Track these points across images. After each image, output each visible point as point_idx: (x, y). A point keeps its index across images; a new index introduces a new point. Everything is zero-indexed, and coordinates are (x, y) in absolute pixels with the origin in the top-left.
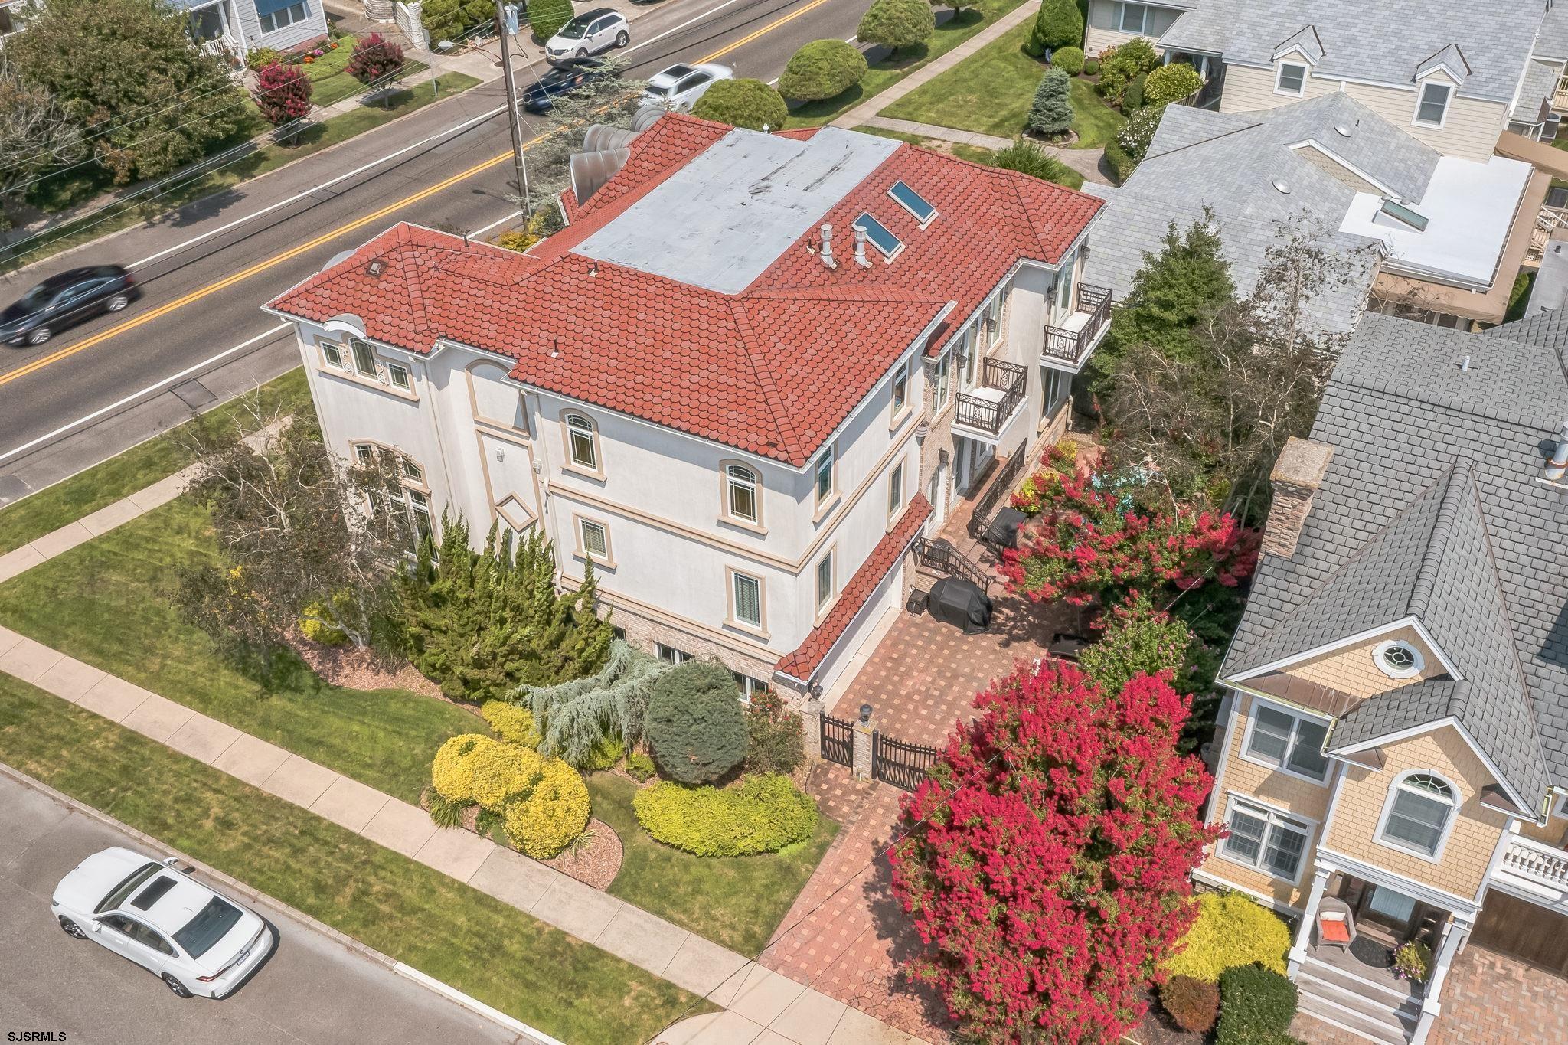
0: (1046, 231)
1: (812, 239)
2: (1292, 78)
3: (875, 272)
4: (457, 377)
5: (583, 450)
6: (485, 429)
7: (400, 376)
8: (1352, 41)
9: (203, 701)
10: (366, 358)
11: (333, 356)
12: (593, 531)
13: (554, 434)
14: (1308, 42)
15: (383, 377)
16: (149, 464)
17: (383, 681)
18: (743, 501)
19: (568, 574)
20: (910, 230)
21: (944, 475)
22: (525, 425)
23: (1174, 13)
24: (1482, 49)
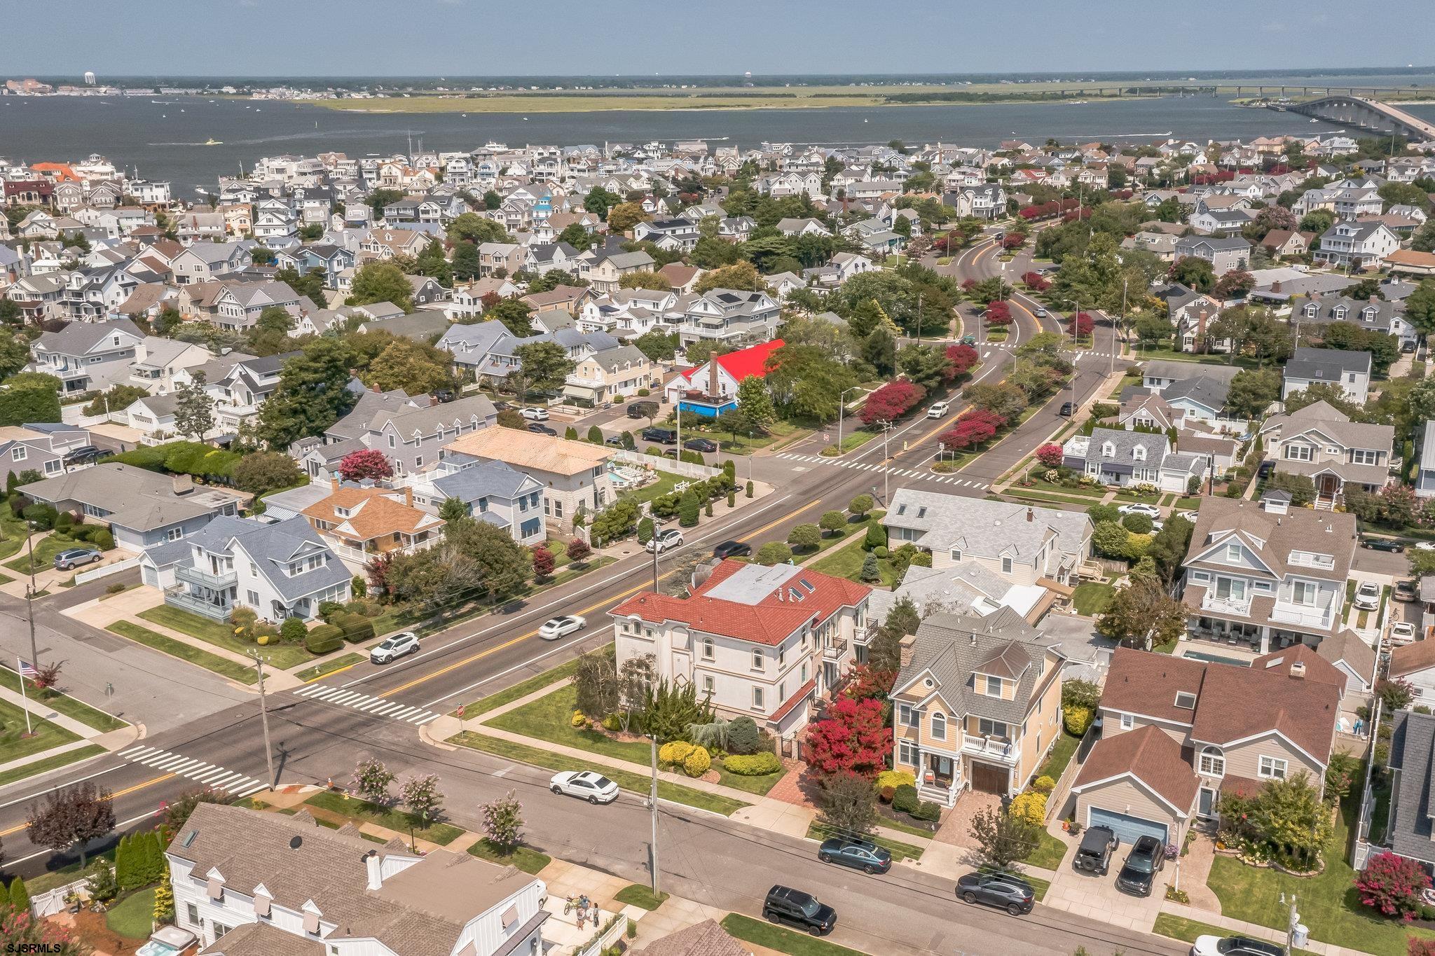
0: (851, 596)
1: (776, 592)
2: (956, 556)
3: (796, 603)
4: (668, 633)
5: (709, 651)
6: (675, 650)
7: (649, 633)
8: (977, 542)
9: (576, 746)
10: (638, 626)
11: (626, 629)
12: (709, 680)
13: (699, 646)
14: (961, 543)
15: (644, 634)
16: (529, 687)
17: (633, 740)
18: (758, 662)
19: (700, 698)
20: (807, 593)
21: (821, 677)
22: (690, 646)
23: (923, 532)
24: (1023, 546)
